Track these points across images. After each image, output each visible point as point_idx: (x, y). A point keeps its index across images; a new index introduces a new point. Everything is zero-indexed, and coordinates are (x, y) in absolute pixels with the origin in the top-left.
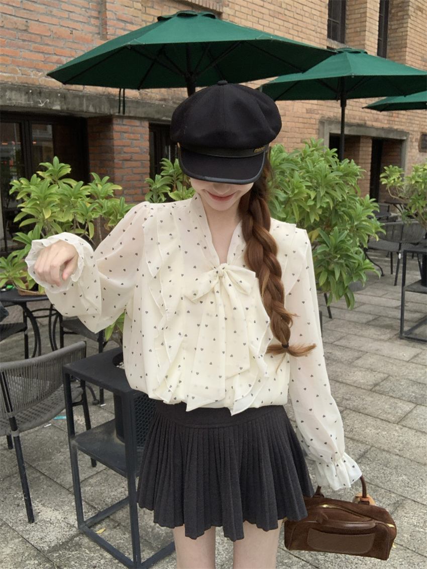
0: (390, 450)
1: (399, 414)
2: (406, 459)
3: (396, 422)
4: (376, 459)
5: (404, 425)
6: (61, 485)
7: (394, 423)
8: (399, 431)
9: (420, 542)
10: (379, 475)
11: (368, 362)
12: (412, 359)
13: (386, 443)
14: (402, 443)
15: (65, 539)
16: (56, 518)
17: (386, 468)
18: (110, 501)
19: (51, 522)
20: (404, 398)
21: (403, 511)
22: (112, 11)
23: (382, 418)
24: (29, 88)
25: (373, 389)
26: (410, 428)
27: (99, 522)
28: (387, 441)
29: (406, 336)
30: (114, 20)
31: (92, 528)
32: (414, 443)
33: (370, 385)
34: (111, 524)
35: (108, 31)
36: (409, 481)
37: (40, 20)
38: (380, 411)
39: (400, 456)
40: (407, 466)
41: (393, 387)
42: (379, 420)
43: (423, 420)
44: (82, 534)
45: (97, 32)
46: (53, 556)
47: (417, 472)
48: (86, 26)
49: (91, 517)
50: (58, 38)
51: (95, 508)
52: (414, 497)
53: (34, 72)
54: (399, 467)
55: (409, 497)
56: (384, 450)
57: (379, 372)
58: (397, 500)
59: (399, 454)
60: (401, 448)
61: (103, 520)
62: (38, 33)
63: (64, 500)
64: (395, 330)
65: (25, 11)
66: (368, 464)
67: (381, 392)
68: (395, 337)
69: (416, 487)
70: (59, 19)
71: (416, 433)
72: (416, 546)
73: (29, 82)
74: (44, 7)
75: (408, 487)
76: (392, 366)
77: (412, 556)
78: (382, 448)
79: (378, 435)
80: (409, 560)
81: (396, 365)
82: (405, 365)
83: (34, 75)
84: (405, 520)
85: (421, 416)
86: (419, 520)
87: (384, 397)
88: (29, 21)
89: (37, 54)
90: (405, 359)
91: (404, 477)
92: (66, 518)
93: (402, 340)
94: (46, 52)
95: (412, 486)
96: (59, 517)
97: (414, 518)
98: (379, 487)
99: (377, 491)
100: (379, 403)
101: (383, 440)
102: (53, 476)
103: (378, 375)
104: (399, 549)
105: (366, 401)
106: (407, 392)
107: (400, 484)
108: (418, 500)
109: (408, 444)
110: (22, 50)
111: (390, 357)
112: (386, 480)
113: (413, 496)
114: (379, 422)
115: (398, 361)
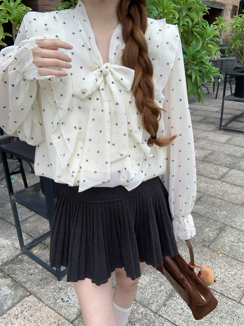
0: (215, 196)
1: (220, 174)
2: (225, 201)
3: (218, 179)
4: (207, 202)
5: (223, 180)
6: (10, 223)
7: (217, 180)
8: (221, 184)
9: (236, 252)
10: (209, 211)
11: (201, 144)
12: (227, 141)
13: (213, 192)
14: (223, 191)
15: (13, 257)
16: (7, 244)
17: (213, 207)
18: (42, 232)
19: (4, 246)
20: (223, 165)
21: (225, 233)
23: (210, 177)
25: (204, 160)
26: (227, 182)
27: (35, 246)
28: (213, 191)
29: (223, 128)
31: (30, 250)
32: (230, 191)
33: (202, 158)
34: (43, 246)
36: (227, 214)
38: (208, 173)
39: (221, 199)
40: (226, 206)
41: (216, 158)
42: (208, 178)
43: (234, 177)
44: (24, 254)
46: (5, 268)
47: (233, 209)
49: (30, 242)
51: (32, 236)
52: (231, 225)
54: (221, 206)
55: (228, 225)
56: (211, 196)
57: (207, 150)
58: (221, 226)
59: (221, 198)
60: (222, 195)
61: (37, 244)
63: (12, 232)
64: (216, 125)
66: (202, 205)
67: (208, 162)
68: (216, 129)
69: (232, 218)
71: (231, 186)
72: (234, 254)
75: (227, 218)
76: (215, 146)
77: (231, 261)
78: (210, 195)
79: (207, 187)
80: (229, 263)
81: (217, 145)
82: (223, 145)
84: (226, 239)
85: (233, 175)
86: (235, 238)
87: (211, 164)
90: (223, 142)
91: (225, 212)
92: (14, 244)
93: (221, 131)
95: (230, 218)
96: (9, 243)
97: (231, 237)
98: (209, 219)
99: (208, 221)
100: (208, 168)
101: (211, 190)
102: (6, 218)
103: (207, 151)
104: (224, 256)
105: (200, 167)
106: (224, 161)
107: (222, 217)
108: (234, 226)
109: (226, 192)
111: (213, 141)
112: (214, 214)
113: (230, 223)
114: (208, 179)
115: (219, 143)
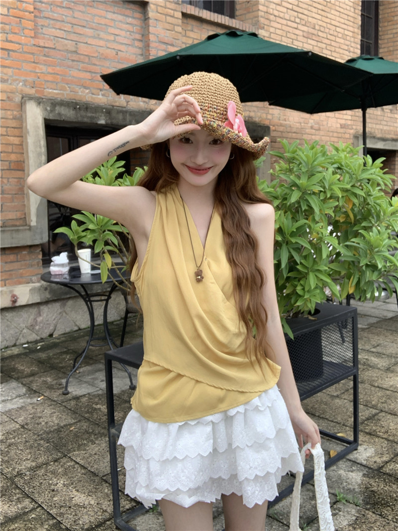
6: (95, 474)
15: (98, 522)
16: (89, 503)
19: (85, 506)
22: (155, 34)
24: (76, 104)
30: (156, 42)
35: (150, 52)
37: (89, 43)
45: (141, 53)
48: (130, 48)
50: (104, 59)
53: (81, 90)
62: (86, 54)
65: (75, 35)
70: (106, 41)
73: (77, 99)
74: (92, 31)
83: (81, 92)
88: (78, 43)
89: (85, 73)
94: (93, 71)
110: (71, 69)
